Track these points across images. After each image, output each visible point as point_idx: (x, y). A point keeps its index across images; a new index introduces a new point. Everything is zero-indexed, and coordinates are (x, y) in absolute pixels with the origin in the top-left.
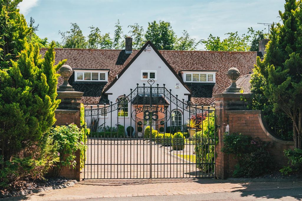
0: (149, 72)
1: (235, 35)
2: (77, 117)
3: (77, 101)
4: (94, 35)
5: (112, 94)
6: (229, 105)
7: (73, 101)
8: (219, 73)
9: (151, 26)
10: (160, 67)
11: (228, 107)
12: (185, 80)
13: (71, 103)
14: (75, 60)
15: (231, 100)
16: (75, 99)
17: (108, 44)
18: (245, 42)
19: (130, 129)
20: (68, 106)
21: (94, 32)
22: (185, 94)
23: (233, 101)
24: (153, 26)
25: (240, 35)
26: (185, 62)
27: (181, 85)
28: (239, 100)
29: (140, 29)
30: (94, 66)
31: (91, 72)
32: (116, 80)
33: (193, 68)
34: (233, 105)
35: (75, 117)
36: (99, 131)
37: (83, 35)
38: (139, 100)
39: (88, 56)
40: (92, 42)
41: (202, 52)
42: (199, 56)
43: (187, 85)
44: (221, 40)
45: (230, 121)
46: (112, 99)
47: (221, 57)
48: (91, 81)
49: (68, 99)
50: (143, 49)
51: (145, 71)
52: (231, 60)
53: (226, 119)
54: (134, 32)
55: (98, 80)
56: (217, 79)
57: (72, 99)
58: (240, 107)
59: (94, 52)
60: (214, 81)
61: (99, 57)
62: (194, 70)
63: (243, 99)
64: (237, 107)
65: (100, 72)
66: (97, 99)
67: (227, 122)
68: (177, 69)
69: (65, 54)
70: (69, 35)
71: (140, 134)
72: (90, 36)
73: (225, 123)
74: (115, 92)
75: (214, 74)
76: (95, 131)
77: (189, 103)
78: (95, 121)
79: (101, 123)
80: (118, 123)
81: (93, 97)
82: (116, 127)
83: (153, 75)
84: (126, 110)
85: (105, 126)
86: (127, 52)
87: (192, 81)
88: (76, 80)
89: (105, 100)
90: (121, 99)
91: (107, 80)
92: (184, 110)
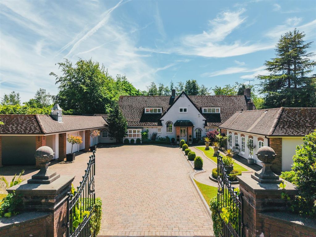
0: (183, 108)
1: (229, 86)
2: (49, 222)
3: (49, 200)
4: (161, 87)
5: (163, 120)
6: (263, 205)
7: (43, 201)
8: (222, 108)
9: (188, 82)
10: (189, 106)
11: (262, 207)
12: (203, 112)
13: (41, 203)
14: (146, 102)
15: (267, 198)
16: (46, 198)
17: (168, 91)
18: (234, 89)
19: (173, 139)
20: (37, 207)
21: (161, 86)
22: (203, 120)
23: (269, 199)
24: (189, 83)
25: (231, 86)
26: (204, 102)
27: (201, 115)
28: (279, 197)
29: (182, 84)
30: (155, 105)
31: (153, 108)
32: (165, 113)
33: (207, 105)
34: (270, 204)
35: (47, 222)
37: (157, 87)
38: (178, 124)
39: (153, 100)
40: (160, 91)
41: (212, 96)
42: (211, 98)
43: (204, 115)
44: (222, 88)
45: (266, 228)
46: (164, 123)
47: (223, 98)
48: (153, 113)
49: (37, 197)
50: (180, 96)
51: (181, 108)
52: (229, 100)
53: (260, 225)
54: (179, 85)
55: (157, 112)
56: (221, 111)
57: (42, 197)
58: (280, 208)
59: (156, 97)
61: (158, 100)
62: (208, 106)
63: (286, 197)
64: (276, 208)
65: (157, 108)
67: (261, 229)
68: (199, 105)
69: (141, 99)
70: (150, 87)
71: (178, 143)
72: (160, 88)
73: (258, 231)
74: (165, 119)
75: (219, 108)
76: (155, 141)
77: (206, 125)
78: (155, 135)
79: (158, 135)
80: (167, 136)
81: (154, 122)
82: (165, 138)
83: (185, 110)
84: (171, 129)
85: (160, 137)
86: (173, 97)
87: (207, 113)
88: (145, 112)
89: (160, 124)
90: (168, 123)
91: (161, 112)
92: (203, 129)
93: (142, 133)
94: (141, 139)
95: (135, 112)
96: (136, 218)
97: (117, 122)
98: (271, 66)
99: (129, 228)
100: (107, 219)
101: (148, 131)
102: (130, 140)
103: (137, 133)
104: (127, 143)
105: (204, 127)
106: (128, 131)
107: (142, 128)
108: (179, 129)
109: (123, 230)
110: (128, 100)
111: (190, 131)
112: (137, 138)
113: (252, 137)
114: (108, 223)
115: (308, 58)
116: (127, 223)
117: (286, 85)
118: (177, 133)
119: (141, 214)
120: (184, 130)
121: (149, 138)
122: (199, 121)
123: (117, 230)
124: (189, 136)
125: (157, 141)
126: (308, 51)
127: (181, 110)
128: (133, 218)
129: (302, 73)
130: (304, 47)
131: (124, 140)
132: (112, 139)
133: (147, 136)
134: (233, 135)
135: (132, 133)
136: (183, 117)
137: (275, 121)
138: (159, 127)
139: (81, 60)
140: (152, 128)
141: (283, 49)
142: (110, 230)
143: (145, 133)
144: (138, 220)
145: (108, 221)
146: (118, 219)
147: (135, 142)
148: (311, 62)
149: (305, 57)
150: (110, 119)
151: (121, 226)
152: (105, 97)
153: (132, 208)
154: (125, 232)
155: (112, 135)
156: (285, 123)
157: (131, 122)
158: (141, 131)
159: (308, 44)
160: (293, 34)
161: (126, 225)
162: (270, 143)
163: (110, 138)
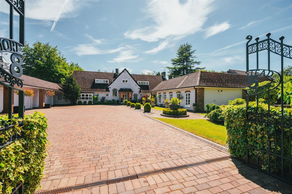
0: (125, 80)
5: (110, 88)
8: (150, 82)
10: (129, 78)
12: (139, 84)
14: (96, 75)
19: (118, 101)
22: (139, 89)
26: (138, 78)
27: (137, 85)
30: (103, 78)
31: (102, 80)
32: (112, 83)
36: (105, 102)
38: (122, 90)
39: (101, 74)
43: (140, 86)
46: (111, 90)
47: (150, 77)
48: (102, 83)
50: (123, 71)
51: (124, 80)
52: (153, 78)
55: (105, 83)
60: (148, 84)
62: (141, 80)
65: (106, 80)
66: (105, 90)
68: (136, 80)
69: (92, 73)
71: (122, 103)
74: (112, 87)
75: (148, 82)
76: (103, 102)
77: (140, 92)
78: (103, 98)
79: (106, 99)
80: (113, 99)
81: (103, 89)
82: (112, 100)
83: (127, 81)
84: (116, 94)
85: (108, 100)
86: (116, 74)
87: (141, 84)
88: (96, 82)
89: (108, 90)
90: (114, 90)
91: (108, 83)
92: (138, 94)
93: (93, 96)
94: (92, 101)
95: (87, 82)
96: (109, 151)
97: (71, 87)
98: (175, 62)
99: (104, 166)
100: (61, 158)
101: (98, 95)
102: (83, 102)
103: (89, 97)
104: (80, 104)
105: (139, 93)
106: (81, 95)
107: (93, 93)
108: (122, 94)
109: (94, 171)
110: (81, 73)
111: (130, 95)
112: (89, 100)
113: (180, 92)
114: (63, 163)
115: (193, 59)
116: (98, 159)
117: (182, 74)
118: (121, 97)
119: (114, 145)
120: (126, 95)
121: (99, 100)
122: (136, 89)
123: (83, 173)
124: (129, 99)
125: (106, 103)
126: (193, 55)
127: (124, 81)
128: (105, 151)
129: (190, 67)
130: (191, 53)
131: (77, 102)
132: (67, 101)
133: (97, 99)
134: (162, 94)
135: (85, 97)
136: (125, 86)
137: (199, 78)
138: (107, 93)
139: (38, 42)
140: (102, 93)
141: (181, 53)
142: (67, 176)
143: (95, 97)
144: (114, 152)
145: (62, 161)
146: (81, 156)
147: (87, 103)
148: (194, 61)
149: (192, 58)
150: (65, 85)
151: (89, 166)
152: (61, 73)
153: (99, 141)
154: (98, 175)
155: (66, 98)
156: (205, 79)
157: (84, 88)
158: (92, 95)
159: (194, 51)
160: (186, 45)
161: (97, 162)
162: (197, 92)
163: (65, 100)
